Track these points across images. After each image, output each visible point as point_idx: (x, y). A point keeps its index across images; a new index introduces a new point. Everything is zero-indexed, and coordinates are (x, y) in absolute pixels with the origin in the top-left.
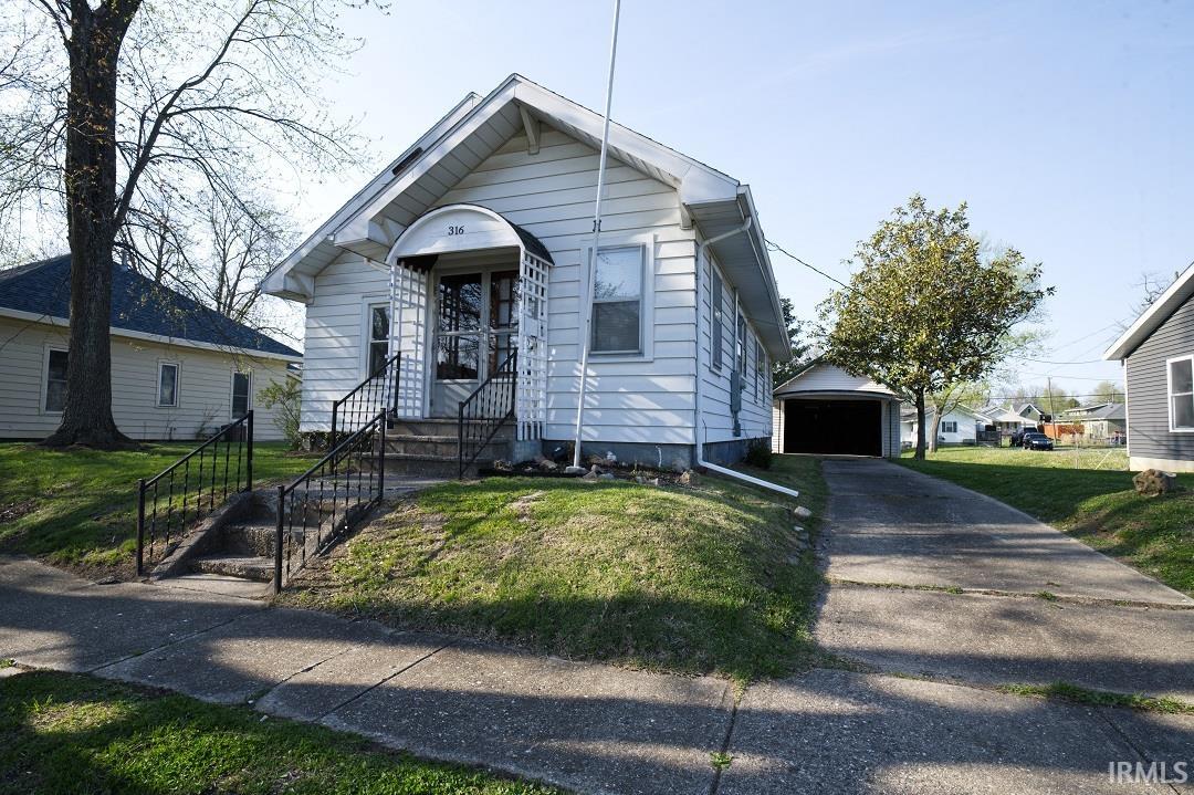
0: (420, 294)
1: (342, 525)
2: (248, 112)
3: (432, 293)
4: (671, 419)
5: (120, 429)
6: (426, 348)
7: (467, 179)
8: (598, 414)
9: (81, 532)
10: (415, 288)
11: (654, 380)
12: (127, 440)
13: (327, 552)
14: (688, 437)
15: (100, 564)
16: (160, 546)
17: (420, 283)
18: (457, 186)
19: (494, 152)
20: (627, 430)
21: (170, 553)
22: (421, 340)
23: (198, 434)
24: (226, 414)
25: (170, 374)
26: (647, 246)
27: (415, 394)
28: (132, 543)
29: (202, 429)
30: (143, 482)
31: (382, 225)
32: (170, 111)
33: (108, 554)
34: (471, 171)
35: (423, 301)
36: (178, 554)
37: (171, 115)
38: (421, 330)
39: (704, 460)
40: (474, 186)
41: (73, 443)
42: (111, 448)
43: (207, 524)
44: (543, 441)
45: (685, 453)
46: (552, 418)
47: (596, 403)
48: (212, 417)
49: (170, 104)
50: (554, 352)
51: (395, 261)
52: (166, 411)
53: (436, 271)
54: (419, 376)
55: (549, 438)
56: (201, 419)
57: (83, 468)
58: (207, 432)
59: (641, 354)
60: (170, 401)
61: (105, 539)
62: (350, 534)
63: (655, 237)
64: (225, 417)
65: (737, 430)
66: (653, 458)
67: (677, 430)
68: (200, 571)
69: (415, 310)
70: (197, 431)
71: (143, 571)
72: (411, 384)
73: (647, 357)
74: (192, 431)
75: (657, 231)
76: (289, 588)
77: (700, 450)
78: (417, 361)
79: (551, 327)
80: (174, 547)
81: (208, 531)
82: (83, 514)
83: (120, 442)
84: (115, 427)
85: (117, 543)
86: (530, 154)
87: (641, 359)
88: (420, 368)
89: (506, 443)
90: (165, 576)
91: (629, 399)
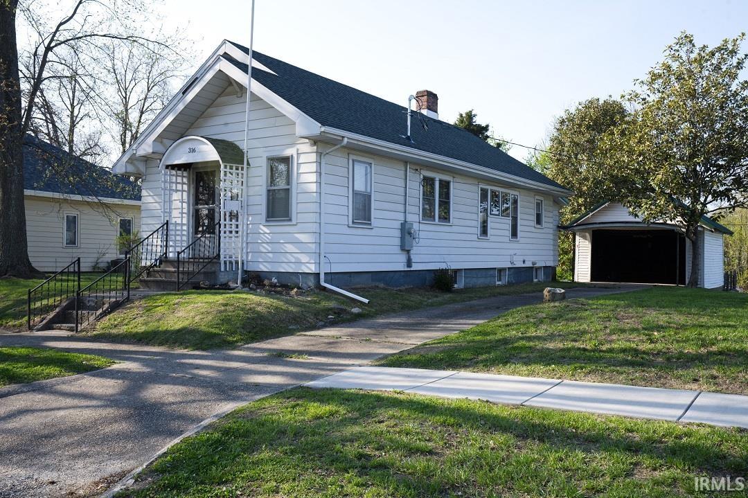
0: (183, 183)
1: (107, 309)
2: (105, 36)
3: (191, 182)
4: (304, 258)
5: (33, 265)
6: (189, 216)
7: (206, 112)
8: (271, 255)
9: (7, 315)
10: (179, 180)
11: (296, 235)
12: (38, 272)
13: (100, 319)
14: (312, 268)
15: (14, 326)
16: (37, 319)
17: (183, 177)
18: (203, 116)
19: (220, 96)
20: (283, 265)
21: (42, 321)
22: (185, 211)
23: (94, 267)
24: (115, 251)
25: (72, 222)
26: (294, 155)
27: (182, 244)
28: (26, 318)
29: (97, 263)
30: (30, 290)
31: (162, 142)
32: (52, 45)
33: (17, 322)
34: (209, 107)
35: (185, 187)
36: (44, 322)
37: (54, 47)
38: (185, 205)
39: (325, 282)
40: (211, 116)
41: (5, 275)
42: (28, 277)
43: (57, 310)
44: (246, 271)
45: (312, 278)
46: (249, 258)
47: (270, 249)
48: (104, 254)
49: (52, 40)
50: (250, 219)
51: (164, 167)
52: (70, 250)
53: (193, 169)
54: (185, 233)
55: (248, 270)
56: (96, 255)
57: (9, 288)
58: (101, 265)
59: (290, 220)
60: (72, 242)
61: (16, 316)
62: (110, 313)
63: (298, 150)
64: (113, 254)
65: (409, 263)
66: (297, 281)
67: (307, 264)
68: (53, 329)
69: (180, 193)
70: (93, 264)
71: (30, 328)
72: (178, 238)
73: (294, 222)
74: (90, 265)
75: (298, 146)
76: (80, 331)
77: (322, 277)
78: (182, 225)
79: (249, 204)
80: (44, 319)
81: (58, 313)
82: (8, 307)
83: (33, 273)
84: (30, 263)
85: (22, 318)
86: (238, 97)
87: (289, 223)
88: (185, 228)
89: (214, 272)
90: (38, 330)
91: (285, 247)
